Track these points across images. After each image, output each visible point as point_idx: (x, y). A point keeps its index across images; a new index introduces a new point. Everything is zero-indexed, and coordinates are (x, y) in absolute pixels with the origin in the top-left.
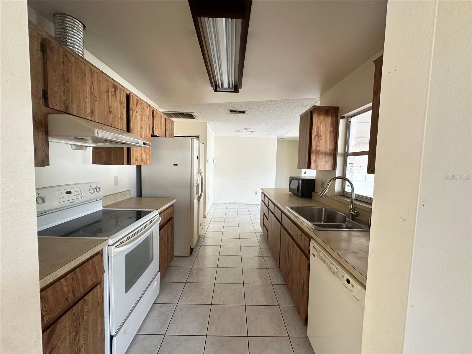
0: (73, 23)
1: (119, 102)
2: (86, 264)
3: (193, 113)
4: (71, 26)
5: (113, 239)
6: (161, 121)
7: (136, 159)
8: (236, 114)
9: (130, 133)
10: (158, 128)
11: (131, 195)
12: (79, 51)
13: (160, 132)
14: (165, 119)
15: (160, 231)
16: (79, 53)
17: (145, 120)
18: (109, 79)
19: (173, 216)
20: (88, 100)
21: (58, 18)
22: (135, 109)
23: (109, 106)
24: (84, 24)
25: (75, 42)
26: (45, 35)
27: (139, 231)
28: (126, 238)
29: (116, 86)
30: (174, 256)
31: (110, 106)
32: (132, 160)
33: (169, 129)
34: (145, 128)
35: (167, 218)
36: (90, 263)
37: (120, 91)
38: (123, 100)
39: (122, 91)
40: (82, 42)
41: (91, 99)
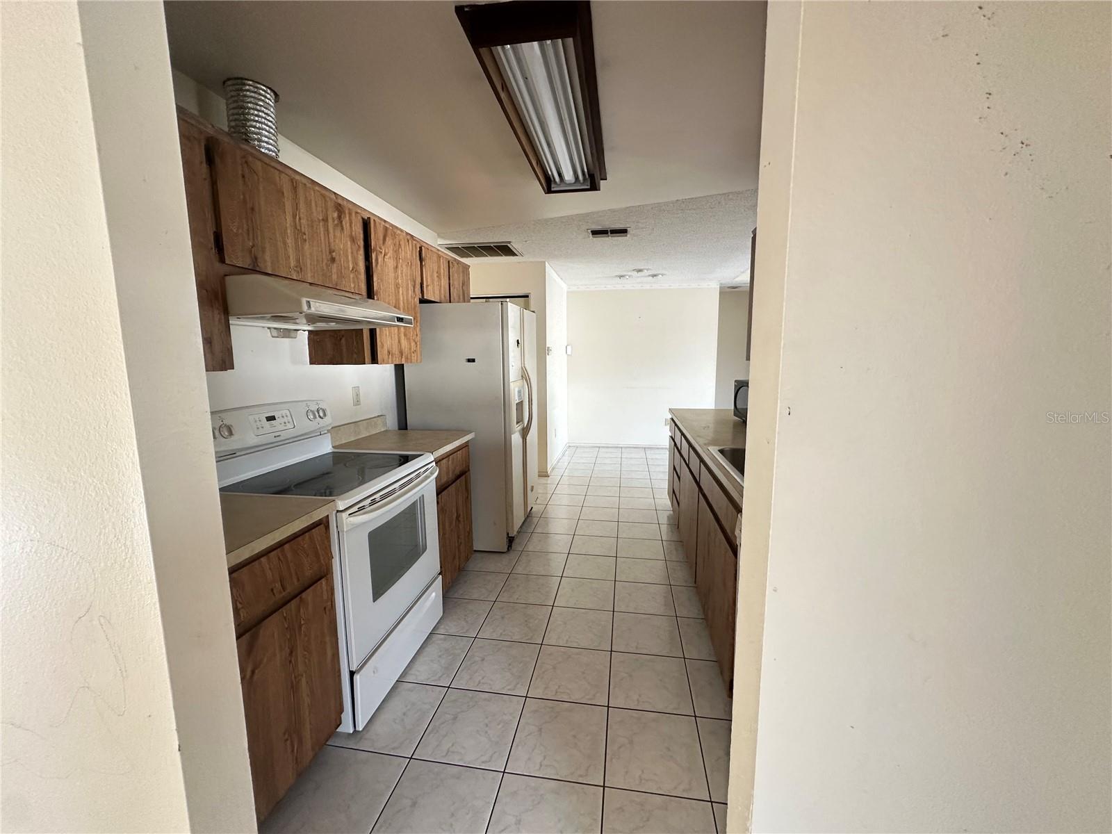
0: (255, 92)
1: (348, 239)
2: (300, 538)
3: (509, 242)
4: (252, 99)
5: (346, 500)
6: (439, 267)
7: (389, 352)
8: (607, 239)
9: (374, 299)
10: (433, 283)
11: (385, 424)
12: (270, 146)
13: (438, 292)
14: (449, 262)
15: (440, 496)
16: (270, 150)
17: (404, 270)
18: (327, 193)
19: (468, 466)
20: (290, 241)
21: (231, 88)
22: (381, 249)
23: (330, 249)
24: (276, 91)
25: (263, 129)
26: (211, 131)
27: (394, 491)
28: (369, 501)
29: (341, 207)
30: (475, 551)
31: (333, 248)
32: (381, 353)
33: (459, 284)
34: (405, 286)
35: (454, 471)
36: (307, 537)
37: (350, 214)
38: (357, 233)
39: (353, 214)
40: (274, 127)
41: (296, 240)
